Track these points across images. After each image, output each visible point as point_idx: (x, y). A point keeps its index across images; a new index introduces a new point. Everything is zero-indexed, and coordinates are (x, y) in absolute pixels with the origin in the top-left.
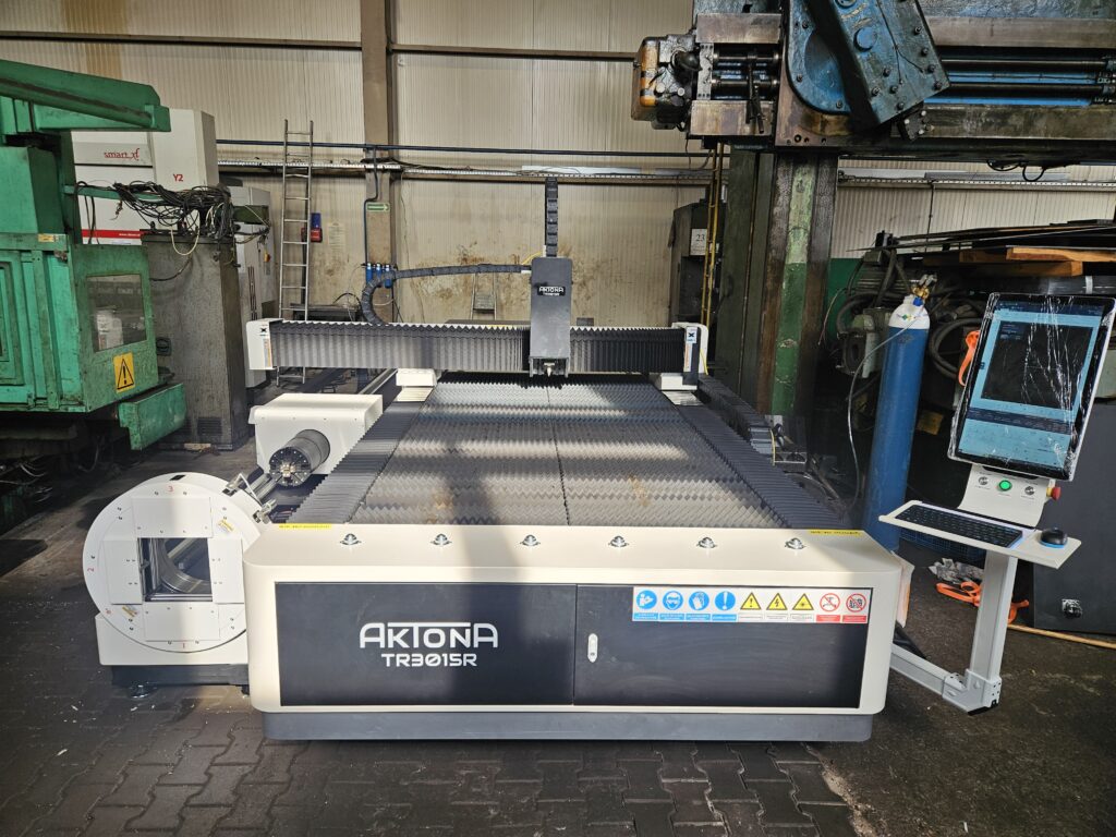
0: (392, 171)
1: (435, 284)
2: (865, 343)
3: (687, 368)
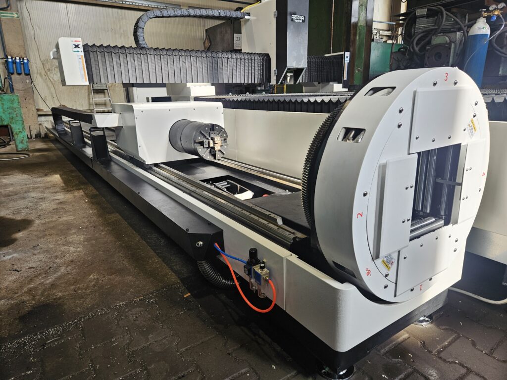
2: (450, 49)
3: (345, 78)
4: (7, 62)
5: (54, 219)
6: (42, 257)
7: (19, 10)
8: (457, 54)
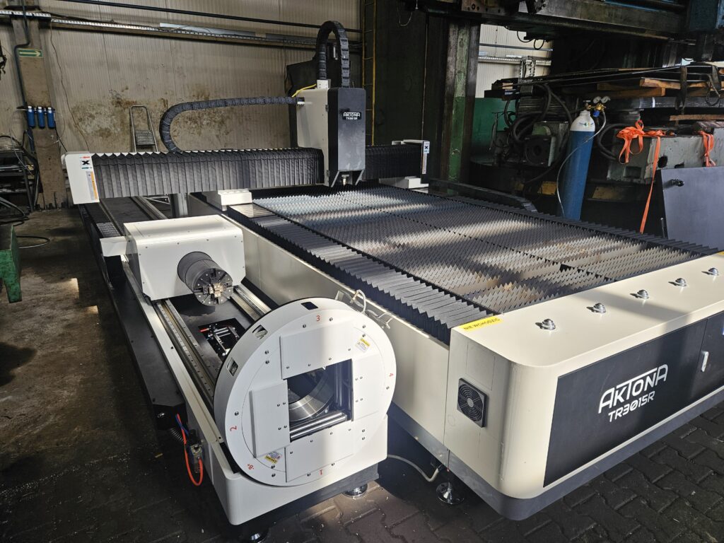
0: (39, 19)
1: (93, 125)
2: (550, 143)
3: (424, 172)
4: (27, 112)
5: (57, 350)
6: (35, 402)
7: (43, 47)
8: (560, 148)
